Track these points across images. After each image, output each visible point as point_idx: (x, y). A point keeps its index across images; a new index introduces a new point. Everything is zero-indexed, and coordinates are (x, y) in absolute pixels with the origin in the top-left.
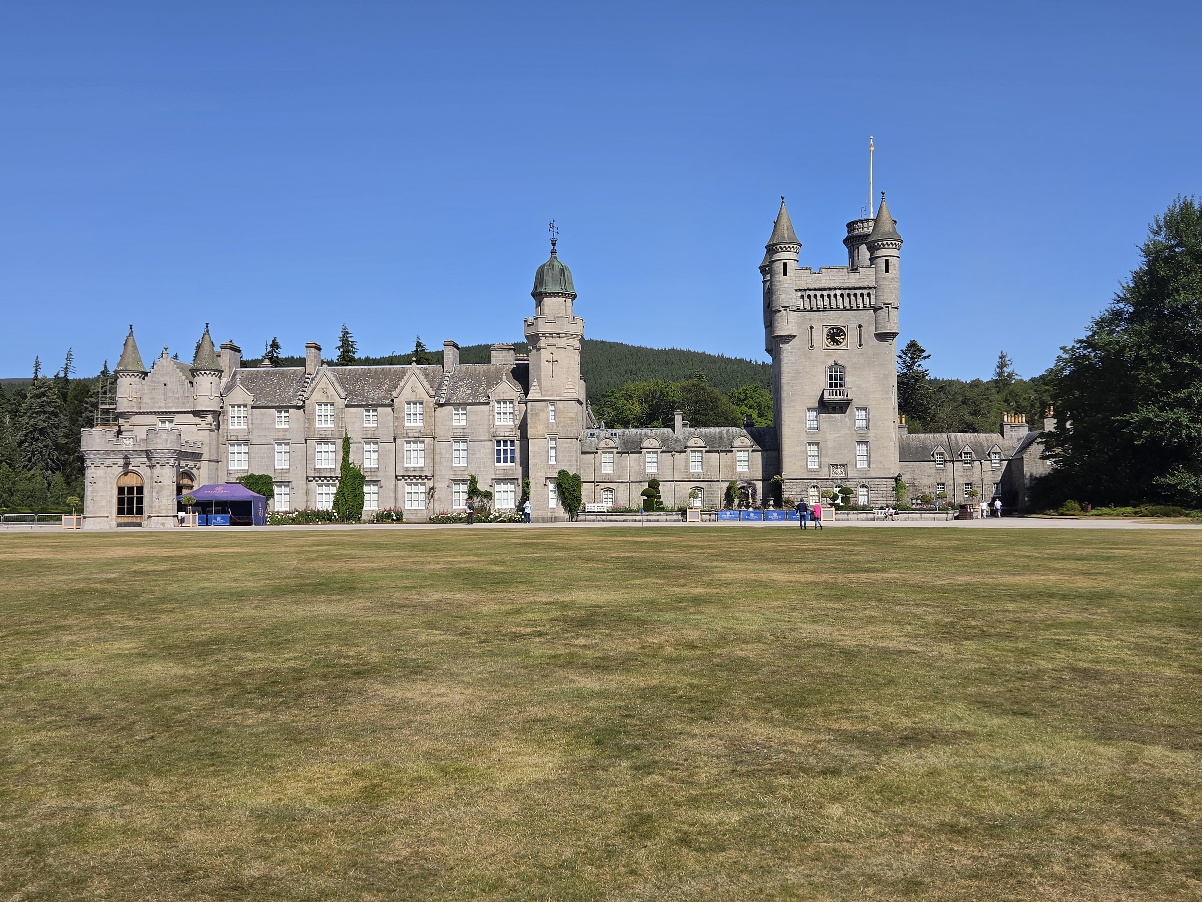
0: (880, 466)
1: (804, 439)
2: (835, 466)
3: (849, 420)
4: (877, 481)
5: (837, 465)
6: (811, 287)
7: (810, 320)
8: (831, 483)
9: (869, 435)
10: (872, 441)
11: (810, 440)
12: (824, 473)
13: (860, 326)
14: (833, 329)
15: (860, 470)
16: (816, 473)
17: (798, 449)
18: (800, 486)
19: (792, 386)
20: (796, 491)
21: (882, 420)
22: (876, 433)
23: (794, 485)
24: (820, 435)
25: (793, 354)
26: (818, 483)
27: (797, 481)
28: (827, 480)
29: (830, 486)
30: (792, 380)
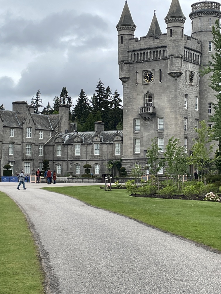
1: (132, 136)
2: (146, 151)
3: (154, 125)
6: (135, 49)
7: (136, 68)
9: (164, 133)
10: (165, 137)
11: (135, 137)
12: (142, 155)
13: (160, 70)
14: (148, 72)
15: (160, 154)
17: (129, 142)
18: (130, 163)
19: (127, 107)
20: (128, 166)
21: (170, 125)
22: (167, 133)
23: (127, 162)
24: (140, 134)
25: (128, 88)
26: (138, 162)
27: (129, 160)
28: (143, 160)
29: (144, 163)
30: (127, 103)
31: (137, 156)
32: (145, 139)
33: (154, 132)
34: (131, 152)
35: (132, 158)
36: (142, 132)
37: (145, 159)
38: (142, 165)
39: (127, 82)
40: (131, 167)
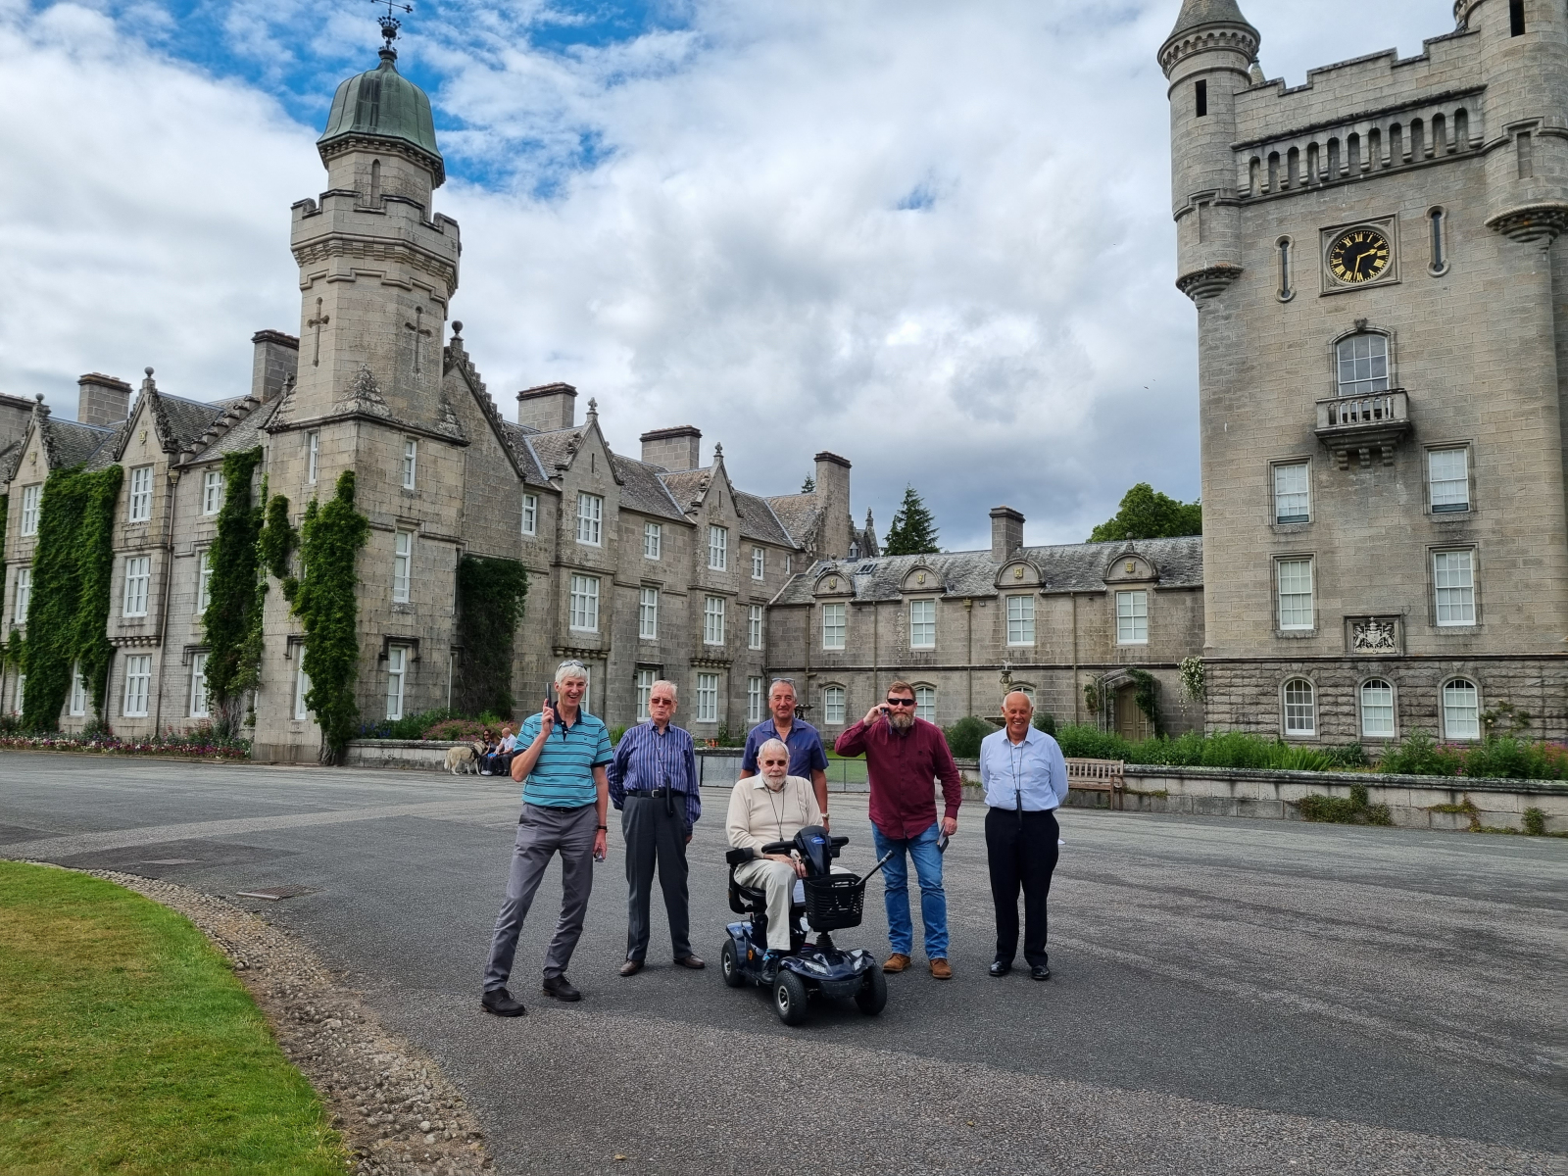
0: (1514, 619)
1: (1265, 545)
2: (1361, 622)
3: (1407, 486)
4: (1505, 668)
5: (1366, 619)
6: (1278, 130)
7: (1281, 221)
8: (1351, 673)
9: (1474, 526)
10: (1487, 543)
11: (1281, 549)
12: (1331, 641)
13: (1435, 213)
14: (1347, 234)
15: (1450, 635)
16: (1303, 644)
17: (1248, 577)
18: (1254, 681)
19: (1230, 408)
20: (1243, 695)
21: (1520, 480)
22: (1498, 522)
23: (1236, 676)
24: (1313, 536)
25: (1233, 320)
26: (1309, 673)
27: (1246, 666)
28: (1338, 665)
29: (1348, 682)
30: (1228, 391)
31: (1295, 644)
32: (1346, 559)
33: (1404, 521)
34: (1257, 624)
35: (1268, 652)
36: (1329, 527)
37: (1354, 660)
38: (1331, 691)
39: (1224, 295)
40: (1264, 699)
